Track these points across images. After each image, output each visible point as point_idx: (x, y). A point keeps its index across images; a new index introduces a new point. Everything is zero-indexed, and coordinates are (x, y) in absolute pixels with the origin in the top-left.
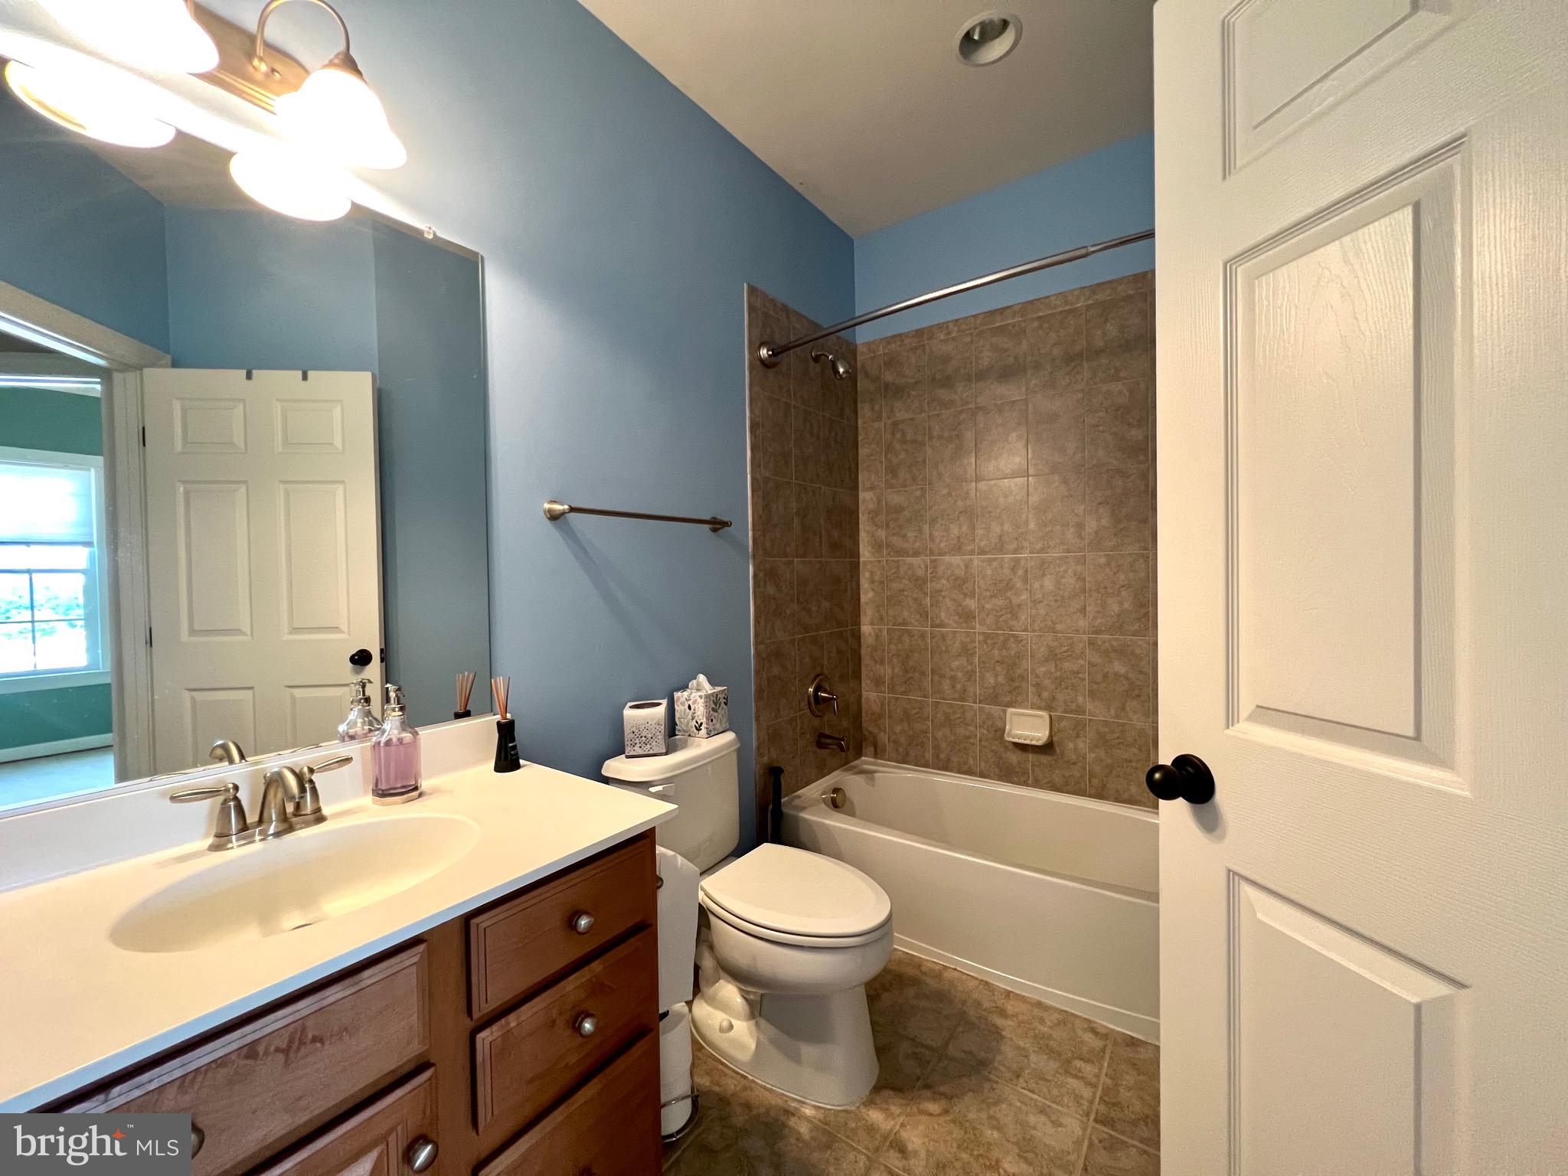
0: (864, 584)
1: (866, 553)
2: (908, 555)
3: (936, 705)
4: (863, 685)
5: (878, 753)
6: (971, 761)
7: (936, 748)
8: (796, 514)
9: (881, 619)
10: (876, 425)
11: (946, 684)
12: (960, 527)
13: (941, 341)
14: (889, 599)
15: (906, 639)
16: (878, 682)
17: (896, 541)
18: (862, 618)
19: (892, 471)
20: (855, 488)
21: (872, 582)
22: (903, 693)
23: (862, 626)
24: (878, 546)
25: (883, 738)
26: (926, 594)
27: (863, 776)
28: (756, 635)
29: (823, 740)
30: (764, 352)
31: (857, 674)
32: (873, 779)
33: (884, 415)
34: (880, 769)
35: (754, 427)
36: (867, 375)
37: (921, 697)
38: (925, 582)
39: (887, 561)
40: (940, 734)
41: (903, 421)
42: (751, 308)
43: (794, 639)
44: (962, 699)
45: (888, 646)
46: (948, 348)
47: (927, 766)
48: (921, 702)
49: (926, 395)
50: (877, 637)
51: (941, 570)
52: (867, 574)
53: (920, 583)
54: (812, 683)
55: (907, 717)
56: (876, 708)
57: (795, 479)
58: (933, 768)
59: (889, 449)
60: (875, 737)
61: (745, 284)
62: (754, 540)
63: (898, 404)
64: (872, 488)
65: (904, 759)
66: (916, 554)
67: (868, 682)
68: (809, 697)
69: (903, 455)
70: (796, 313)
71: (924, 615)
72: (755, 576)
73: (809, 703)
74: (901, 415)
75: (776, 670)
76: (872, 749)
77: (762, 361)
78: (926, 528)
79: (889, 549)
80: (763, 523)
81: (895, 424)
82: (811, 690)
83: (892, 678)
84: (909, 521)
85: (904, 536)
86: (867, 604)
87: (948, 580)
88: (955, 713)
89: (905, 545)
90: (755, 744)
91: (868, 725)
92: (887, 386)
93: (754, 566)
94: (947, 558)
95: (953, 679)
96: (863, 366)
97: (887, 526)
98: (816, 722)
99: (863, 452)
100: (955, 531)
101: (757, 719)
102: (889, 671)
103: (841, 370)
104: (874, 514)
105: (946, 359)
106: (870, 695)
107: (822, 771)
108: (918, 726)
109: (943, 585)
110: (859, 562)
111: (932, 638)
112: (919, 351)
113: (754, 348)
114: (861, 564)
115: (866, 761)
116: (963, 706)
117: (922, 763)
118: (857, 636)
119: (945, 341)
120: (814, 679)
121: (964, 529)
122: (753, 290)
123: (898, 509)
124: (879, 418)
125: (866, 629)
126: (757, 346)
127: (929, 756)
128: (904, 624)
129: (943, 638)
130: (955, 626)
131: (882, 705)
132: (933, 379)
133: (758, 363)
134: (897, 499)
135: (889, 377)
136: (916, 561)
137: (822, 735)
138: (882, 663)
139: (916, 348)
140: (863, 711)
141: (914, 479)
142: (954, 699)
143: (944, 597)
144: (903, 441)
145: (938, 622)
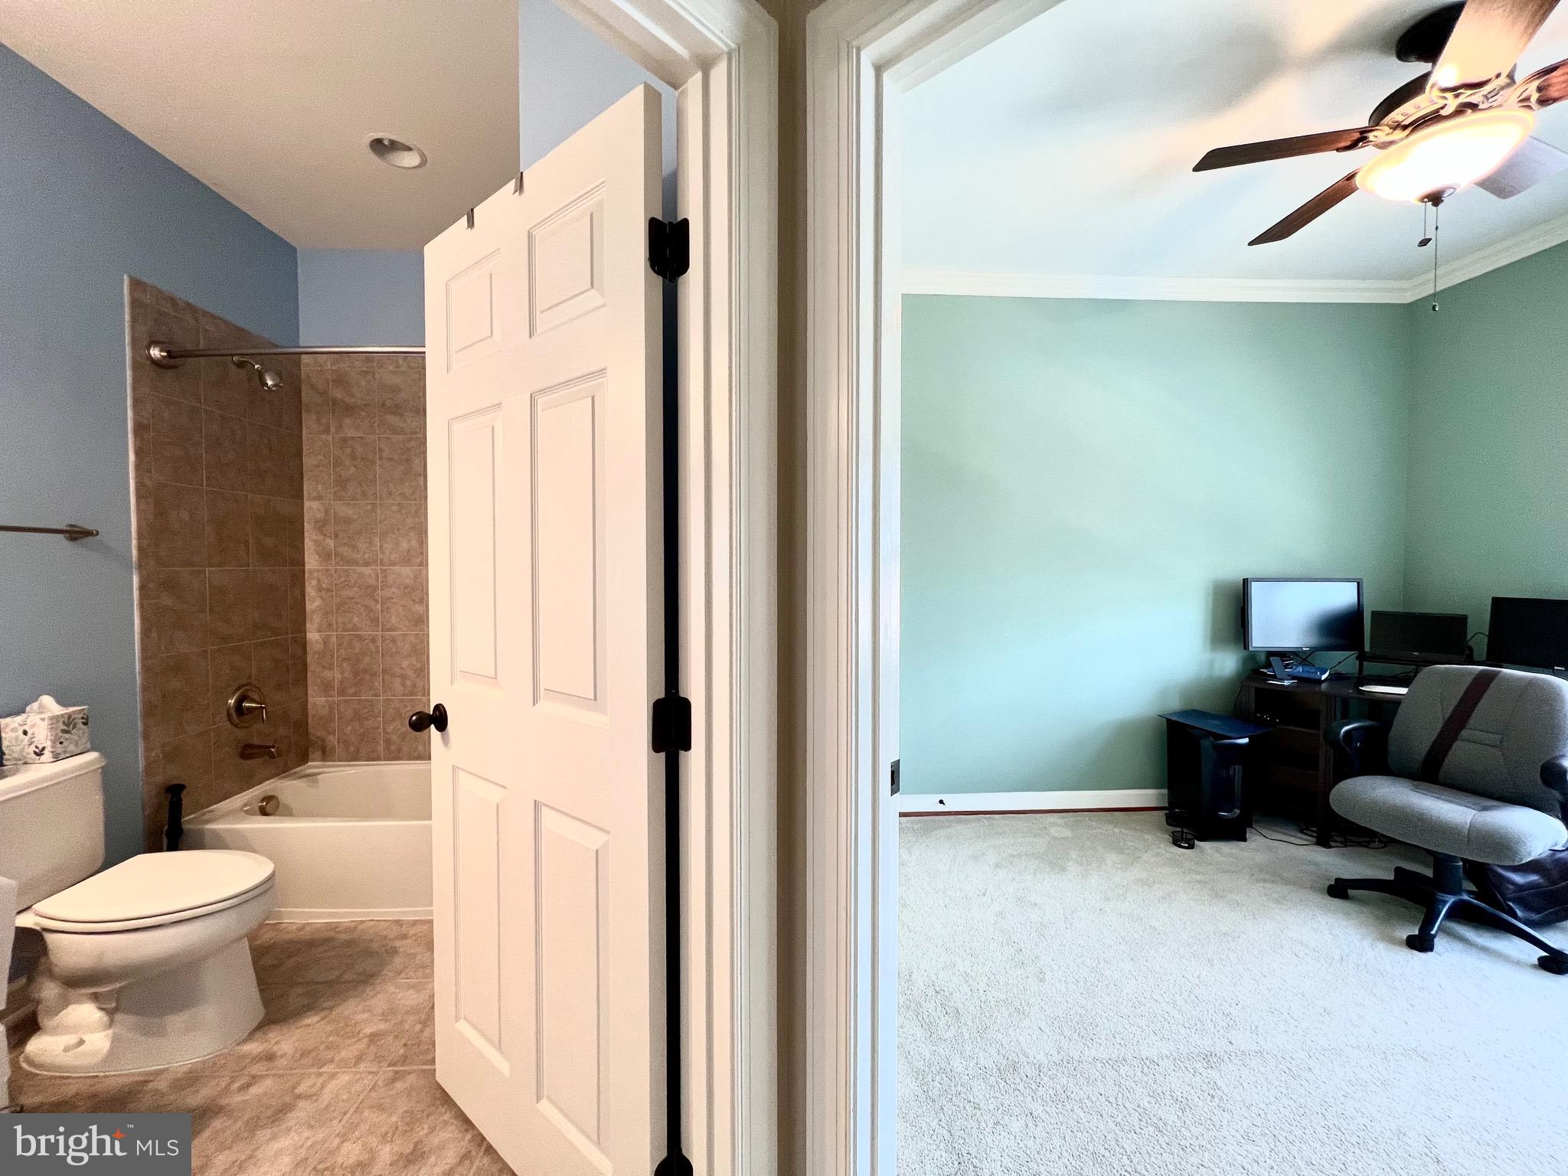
0: (310, 591)
1: (311, 561)
2: (357, 565)
3: (387, 702)
4: (310, 692)
5: (326, 755)
6: (420, 748)
7: (388, 742)
8: (208, 521)
9: (330, 625)
10: (323, 437)
11: (397, 681)
12: (410, 541)
13: (390, 372)
14: (339, 606)
15: (357, 645)
16: (327, 687)
17: (345, 551)
18: (308, 625)
19: (341, 483)
20: (299, 495)
21: (320, 589)
22: (354, 694)
23: (307, 634)
24: (325, 556)
25: (332, 740)
26: (377, 601)
27: (304, 779)
28: (144, 649)
29: (249, 751)
30: (155, 353)
31: (302, 681)
32: (316, 781)
33: (332, 429)
34: (326, 770)
35: (140, 429)
36: (313, 387)
37: (372, 696)
38: (375, 588)
39: (335, 569)
40: (390, 729)
41: (353, 438)
42: (135, 303)
43: (206, 651)
44: (412, 693)
45: (338, 650)
46: (397, 380)
47: (378, 759)
48: (371, 701)
49: (377, 418)
50: (326, 642)
51: (390, 579)
52: (314, 582)
53: (370, 591)
54: (234, 693)
55: (358, 716)
56: (324, 712)
57: (206, 486)
58: (385, 760)
59: (338, 463)
60: (323, 740)
61: (125, 277)
62: (140, 548)
63: (348, 421)
64: (319, 498)
65: (354, 757)
66: (366, 564)
67: (316, 688)
68: (228, 710)
69: (353, 470)
70: (206, 314)
71: (375, 621)
72: (142, 588)
73: (229, 715)
74: (351, 433)
75: (176, 684)
76: (320, 753)
77: (154, 362)
78: (377, 540)
79: (339, 558)
80: (155, 531)
81: (345, 440)
82: (232, 702)
83: (342, 682)
84: (359, 533)
85: (354, 547)
86: (313, 612)
87: (398, 588)
88: (406, 706)
89: (355, 556)
90: (141, 764)
91: (315, 731)
92: (335, 402)
93: (141, 577)
94: (396, 568)
95: (404, 677)
96: (308, 377)
97: (336, 536)
98: (240, 734)
99: (308, 461)
100: (405, 545)
101: (146, 737)
102: (338, 676)
103: (270, 383)
104: (321, 526)
105: (395, 389)
106: (317, 701)
107: (248, 782)
108: (369, 723)
109: (394, 593)
110: (304, 572)
111: (383, 641)
112: (369, 377)
113: (140, 344)
114: (306, 572)
115: (312, 766)
116: (411, 700)
117: (373, 757)
118: (303, 644)
119: (393, 373)
120: (238, 689)
121: (414, 543)
122: (136, 284)
123: (347, 521)
124: (327, 431)
125: (313, 636)
126: (145, 343)
127: (381, 748)
128: (353, 629)
129: (394, 641)
130: (405, 629)
131: (331, 709)
132: (383, 405)
133: (148, 363)
134: (344, 510)
135: (338, 394)
136: (367, 570)
137: (248, 746)
138: (331, 668)
139: (366, 373)
140: (310, 716)
141: (364, 494)
142: (404, 695)
143: (395, 603)
144: (353, 457)
145: (389, 626)
